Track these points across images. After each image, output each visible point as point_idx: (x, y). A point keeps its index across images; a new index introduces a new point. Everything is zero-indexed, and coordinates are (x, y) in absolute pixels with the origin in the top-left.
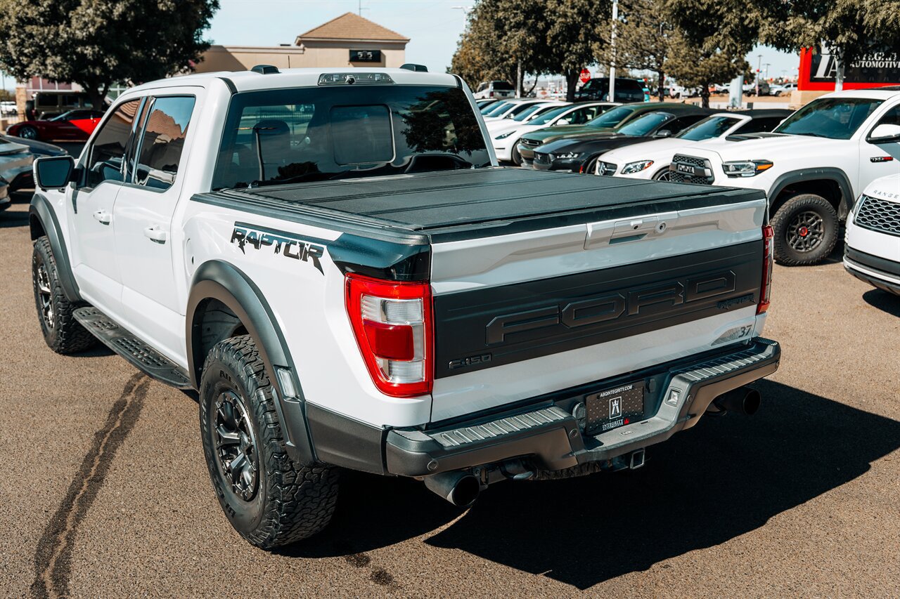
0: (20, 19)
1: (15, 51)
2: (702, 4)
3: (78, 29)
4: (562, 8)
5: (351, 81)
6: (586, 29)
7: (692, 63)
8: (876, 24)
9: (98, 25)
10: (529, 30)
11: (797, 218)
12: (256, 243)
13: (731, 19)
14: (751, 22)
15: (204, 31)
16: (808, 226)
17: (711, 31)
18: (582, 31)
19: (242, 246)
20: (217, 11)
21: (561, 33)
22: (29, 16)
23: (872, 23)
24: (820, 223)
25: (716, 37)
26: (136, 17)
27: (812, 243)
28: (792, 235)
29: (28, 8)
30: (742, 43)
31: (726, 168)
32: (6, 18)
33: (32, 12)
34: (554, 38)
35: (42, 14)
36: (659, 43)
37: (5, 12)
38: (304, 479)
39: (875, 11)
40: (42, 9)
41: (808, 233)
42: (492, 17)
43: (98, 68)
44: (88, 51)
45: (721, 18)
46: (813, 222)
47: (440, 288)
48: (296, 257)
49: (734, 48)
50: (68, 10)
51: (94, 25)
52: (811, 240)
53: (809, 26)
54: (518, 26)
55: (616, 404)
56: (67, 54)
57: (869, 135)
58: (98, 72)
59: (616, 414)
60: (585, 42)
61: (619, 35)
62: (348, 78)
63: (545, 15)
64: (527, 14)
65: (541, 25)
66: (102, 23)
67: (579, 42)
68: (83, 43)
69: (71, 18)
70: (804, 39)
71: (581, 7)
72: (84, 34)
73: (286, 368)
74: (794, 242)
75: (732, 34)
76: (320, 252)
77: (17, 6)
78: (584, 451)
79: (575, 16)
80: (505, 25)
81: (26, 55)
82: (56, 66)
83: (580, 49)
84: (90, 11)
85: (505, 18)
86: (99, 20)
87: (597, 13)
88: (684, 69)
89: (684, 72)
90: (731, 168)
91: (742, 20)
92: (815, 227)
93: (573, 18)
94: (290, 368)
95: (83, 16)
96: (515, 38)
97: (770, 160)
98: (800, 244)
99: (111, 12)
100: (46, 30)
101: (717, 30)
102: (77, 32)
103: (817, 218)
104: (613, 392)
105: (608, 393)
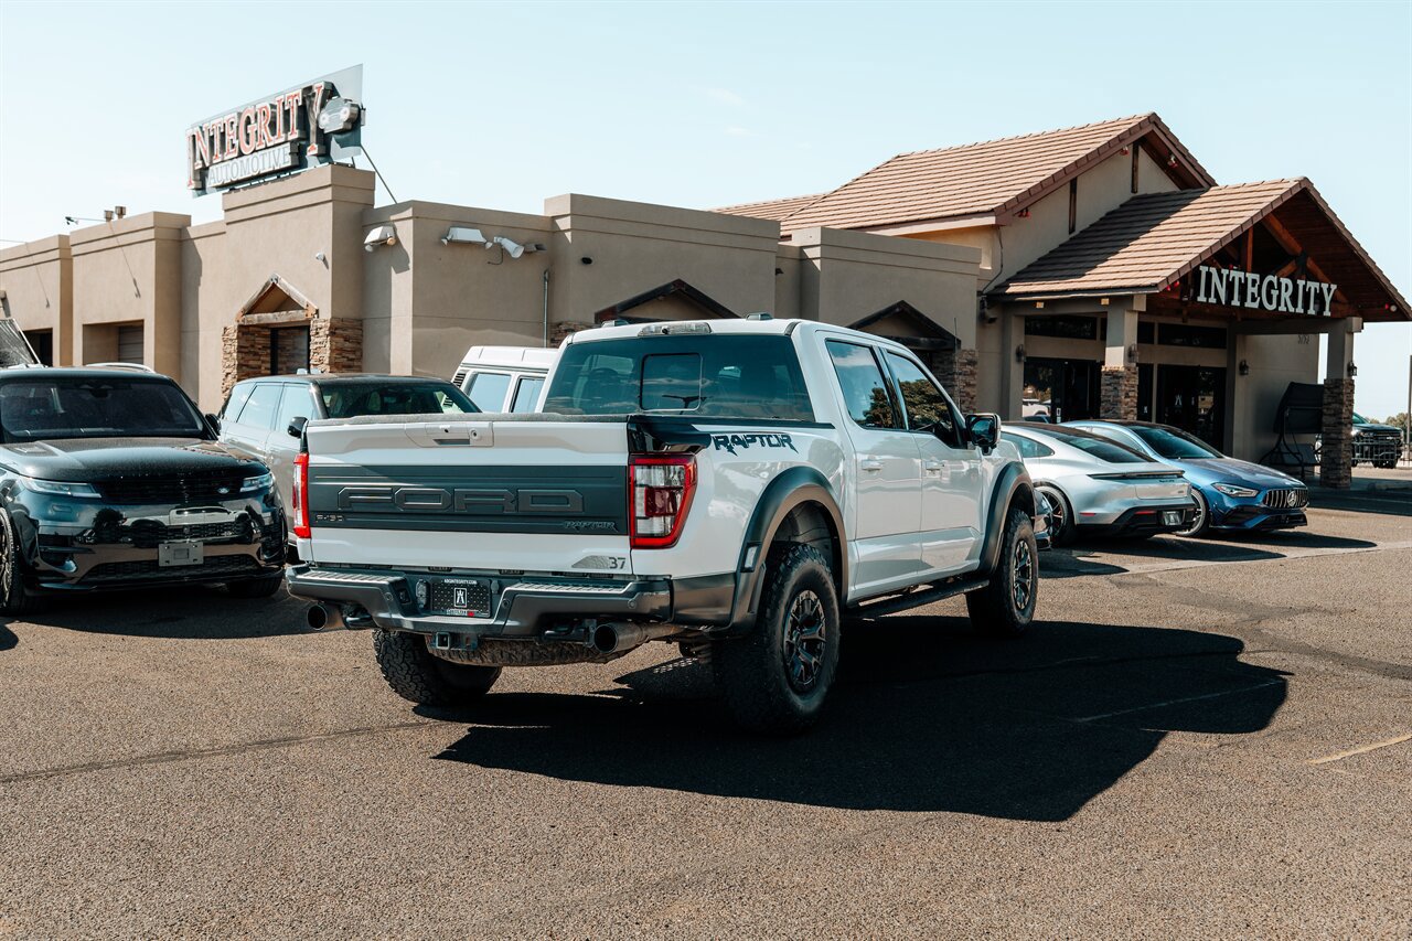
5: (666, 332)
55: (460, 594)
59: (461, 604)
104: (457, 581)
105: (452, 581)
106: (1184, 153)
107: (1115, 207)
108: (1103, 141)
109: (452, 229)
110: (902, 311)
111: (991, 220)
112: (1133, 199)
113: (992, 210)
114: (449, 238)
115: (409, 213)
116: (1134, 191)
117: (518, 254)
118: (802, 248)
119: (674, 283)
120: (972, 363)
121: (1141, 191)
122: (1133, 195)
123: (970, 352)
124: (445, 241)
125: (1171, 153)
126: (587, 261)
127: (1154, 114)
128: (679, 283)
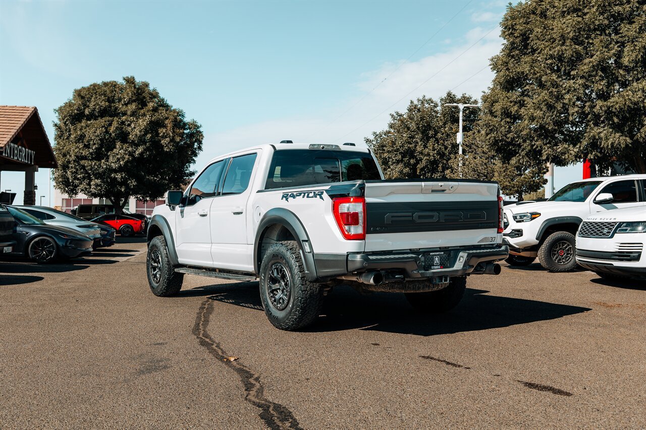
0: (77, 157)
1: (72, 177)
2: (508, 138)
3: (113, 163)
4: (427, 150)
5: (323, 148)
6: (443, 163)
7: (510, 179)
8: (608, 146)
9: (126, 160)
10: (405, 164)
11: (557, 245)
12: (294, 197)
13: (526, 147)
14: (537, 147)
15: (191, 165)
16: (564, 250)
17: (514, 154)
18: (440, 165)
19: (287, 200)
20: (201, 152)
21: (426, 166)
22: (83, 154)
23: (605, 146)
24: (570, 248)
25: (518, 157)
26: (150, 155)
27: (567, 259)
28: (555, 255)
29: (83, 150)
30: (533, 160)
31: (515, 218)
32: (68, 156)
33: (85, 153)
34: (422, 169)
35: (91, 154)
36: (489, 168)
37: (68, 152)
38: (311, 289)
39: (607, 139)
40: (91, 151)
41: (564, 254)
42: (380, 157)
43: (123, 187)
44: (119, 176)
45: (519, 146)
46: (566, 247)
47: (368, 200)
48: (312, 197)
49: (529, 163)
50: (108, 151)
51: (123, 160)
52: (566, 257)
53: (571, 147)
54: (398, 162)
55: (437, 259)
56: (104, 178)
57: (595, 200)
58: (123, 190)
59: (437, 263)
60: (443, 171)
61: (464, 164)
62: (322, 146)
63: (415, 155)
64: (404, 155)
65: (412, 161)
66: (129, 159)
67: (438, 172)
68: (115, 171)
69: (109, 156)
70: (569, 156)
71: (439, 150)
72: (117, 165)
73: (306, 241)
74: (557, 258)
75: (527, 154)
76: (322, 193)
77: (76, 148)
78: (423, 271)
79: (435, 155)
80: (389, 161)
81: (78, 179)
82: (97, 185)
83: (439, 176)
84: (122, 151)
85: (389, 157)
86: (127, 157)
87: (450, 153)
88: (505, 183)
89: (505, 185)
90: (518, 217)
91: (532, 146)
92: (568, 250)
93: (434, 157)
94: (308, 241)
95: (117, 154)
96: (396, 169)
97: (539, 212)
98: (560, 260)
99: (135, 152)
100: (93, 163)
101: (518, 153)
103: (568, 245)
105: (433, 254)
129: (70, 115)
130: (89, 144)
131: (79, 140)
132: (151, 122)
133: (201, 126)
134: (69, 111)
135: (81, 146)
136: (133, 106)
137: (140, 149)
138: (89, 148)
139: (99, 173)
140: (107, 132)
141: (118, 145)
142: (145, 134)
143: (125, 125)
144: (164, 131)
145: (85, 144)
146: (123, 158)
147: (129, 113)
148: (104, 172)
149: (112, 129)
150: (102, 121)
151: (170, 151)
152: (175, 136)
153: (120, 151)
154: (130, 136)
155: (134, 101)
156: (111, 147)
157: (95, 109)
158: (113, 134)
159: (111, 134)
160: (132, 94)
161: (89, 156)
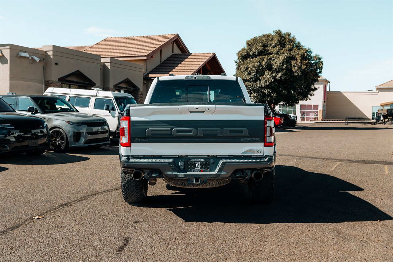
5: (195, 78)
9: (270, 81)
22: (247, 79)
26: (285, 78)
29: (247, 76)
35: (251, 78)
43: (269, 98)
44: (266, 91)
47: (133, 118)
50: (260, 76)
51: (268, 82)
55: (197, 164)
56: (259, 92)
59: (197, 168)
66: (272, 80)
68: (264, 88)
69: (261, 79)
72: (265, 85)
77: (244, 75)
82: (254, 97)
84: (268, 76)
99: (276, 76)
100: (252, 84)
102: (263, 84)
104: (196, 160)
105: (194, 160)
106: (183, 44)
107: (169, 56)
108: (168, 40)
109: (20, 53)
110: (128, 81)
111: (145, 58)
112: (173, 54)
113: (146, 56)
114: (20, 55)
115: (8, 47)
116: (173, 53)
117: (38, 61)
118: (104, 63)
119: (77, 71)
120: (142, 94)
121: (174, 53)
122: (172, 54)
123: (142, 92)
124: (19, 56)
125: (181, 44)
126: (56, 64)
127: (178, 34)
128: (78, 71)
129: (242, 56)
130: (250, 73)
131: (246, 70)
132: (287, 57)
133: (322, 58)
134: (241, 53)
135: (246, 74)
136: (277, 48)
137: (280, 74)
138: (250, 75)
139: (256, 90)
140: (261, 65)
141: (266, 72)
142: (283, 65)
143: (272, 60)
144: (295, 62)
145: (248, 73)
146: (269, 80)
147: (274, 52)
148: (258, 89)
149: (264, 63)
150: (259, 58)
151: (298, 75)
152: (302, 65)
153: (267, 76)
154: (274, 67)
155: (278, 45)
156: (262, 73)
157: (255, 51)
158: (264, 66)
159: (263, 66)
160: (277, 41)
161: (250, 80)
